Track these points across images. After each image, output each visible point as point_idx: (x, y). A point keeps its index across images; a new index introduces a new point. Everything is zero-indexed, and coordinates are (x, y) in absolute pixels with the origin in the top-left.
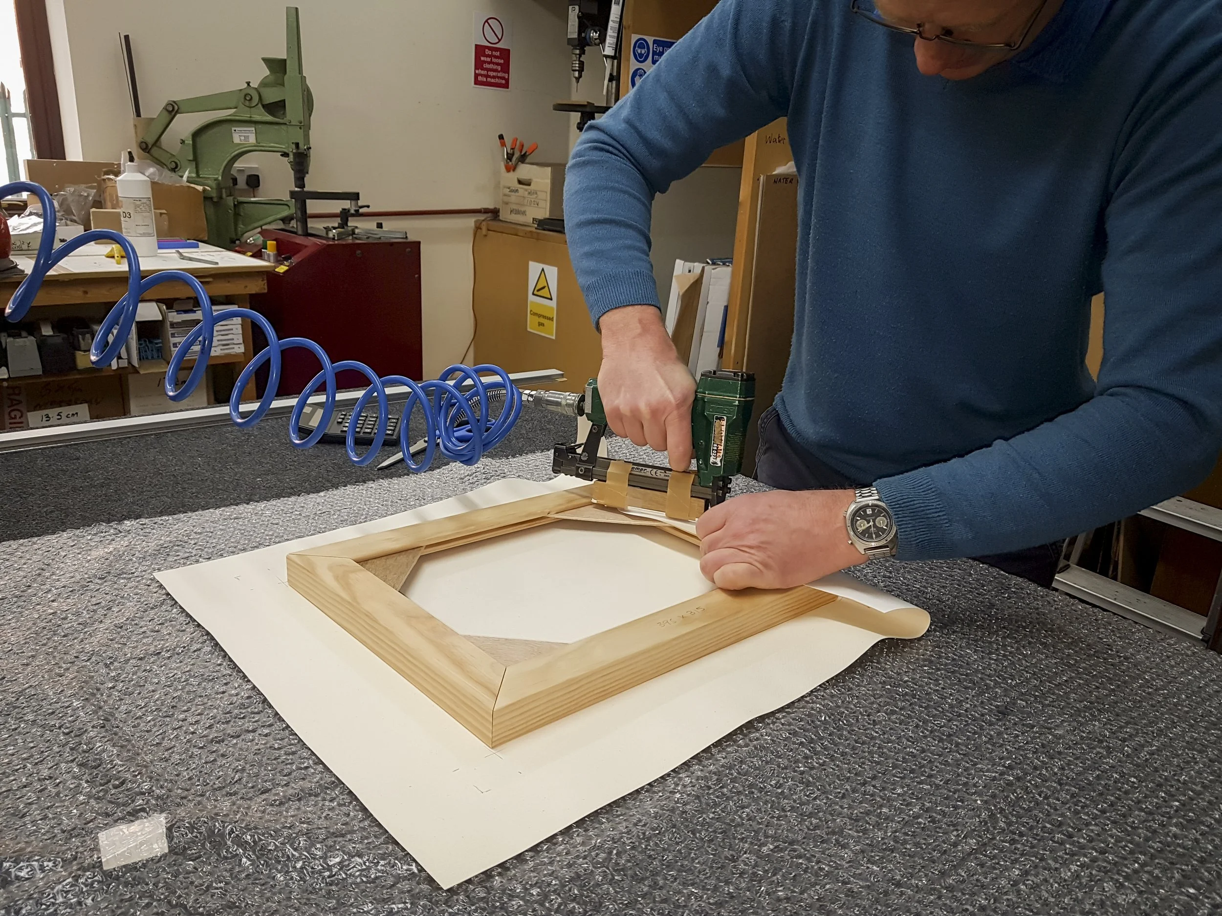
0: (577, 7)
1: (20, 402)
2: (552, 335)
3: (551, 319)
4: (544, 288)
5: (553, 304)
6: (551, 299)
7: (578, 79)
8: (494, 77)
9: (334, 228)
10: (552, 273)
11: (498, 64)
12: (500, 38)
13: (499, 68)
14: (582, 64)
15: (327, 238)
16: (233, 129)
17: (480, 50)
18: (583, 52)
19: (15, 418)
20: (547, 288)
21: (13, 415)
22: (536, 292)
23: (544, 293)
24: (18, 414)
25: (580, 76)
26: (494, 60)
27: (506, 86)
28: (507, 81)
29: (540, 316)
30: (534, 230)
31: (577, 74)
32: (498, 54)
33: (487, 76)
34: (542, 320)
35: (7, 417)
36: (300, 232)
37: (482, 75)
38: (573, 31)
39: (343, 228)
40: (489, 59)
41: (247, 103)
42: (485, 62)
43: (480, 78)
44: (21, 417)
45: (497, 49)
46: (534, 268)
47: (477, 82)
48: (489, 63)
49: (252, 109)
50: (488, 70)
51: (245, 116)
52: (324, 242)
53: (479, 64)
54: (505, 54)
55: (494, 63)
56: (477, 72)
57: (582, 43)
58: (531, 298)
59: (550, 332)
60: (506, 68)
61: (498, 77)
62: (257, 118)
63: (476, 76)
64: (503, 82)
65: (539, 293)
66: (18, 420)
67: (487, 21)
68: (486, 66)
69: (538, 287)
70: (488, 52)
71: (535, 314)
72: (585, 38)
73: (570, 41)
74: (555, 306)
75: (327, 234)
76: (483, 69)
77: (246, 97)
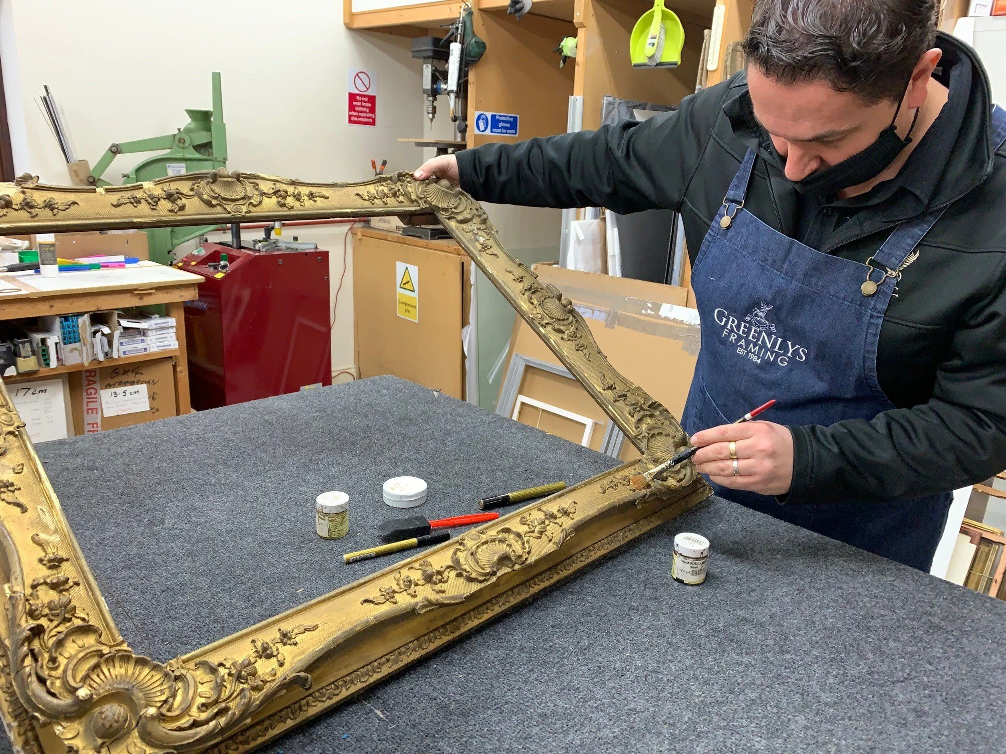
0: (430, 66)
1: (95, 382)
2: (416, 319)
3: (415, 307)
4: (408, 282)
5: (415, 295)
6: (414, 291)
7: (432, 120)
8: (364, 117)
9: (260, 242)
10: (414, 270)
11: (366, 107)
12: (368, 87)
13: (367, 110)
14: (434, 109)
15: (254, 250)
16: (168, 165)
17: (352, 97)
18: (435, 99)
19: (91, 394)
20: (410, 283)
21: (89, 392)
22: (402, 286)
23: (408, 286)
24: (93, 391)
25: (433, 117)
26: (364, 104)
27: (373, 123)
28: (374, 120)
29: (406, 304)
30: (399, 235)
31: (431, 116)
32: (366, 99)
33: (358, 117)
34: (408, 308)
35: (84, 393)
36: (235, 246)
37: (354, 116)
38: (427, 84)
39: (267, 241)
40: (359, 104)
41: (181, 145)
42: (356, 106)
43: (353, 118)
44: (95, 394)
45: (365, 96)
46: (400, 267)
47: (351, 121)
48: (359, 106)
49: (185, 150)
50: (359, 112)
51: (180, 156)
52: (251, 253)
53: (352, 108)
54: (372, 99)
55: (363, 107)
56: (351, 113)
57: (435, 93)
58: (399, 290)
59: (414, 317)
60: (373, 110)
61: (367, 117)
62: (188, 156)
63: (350, 116)
64: (371, 120)
65: (404, 286)
66: (93, 396)
67: (357, 75)
68: (357, 109)
69: (404, 282)
70: (358, 98)
71: (402, 303)
72: (436, 89)
73: (425, 91)
74: (417, 297)
75: (254, 246)
76: (355, 111)
77: (178, 140)
